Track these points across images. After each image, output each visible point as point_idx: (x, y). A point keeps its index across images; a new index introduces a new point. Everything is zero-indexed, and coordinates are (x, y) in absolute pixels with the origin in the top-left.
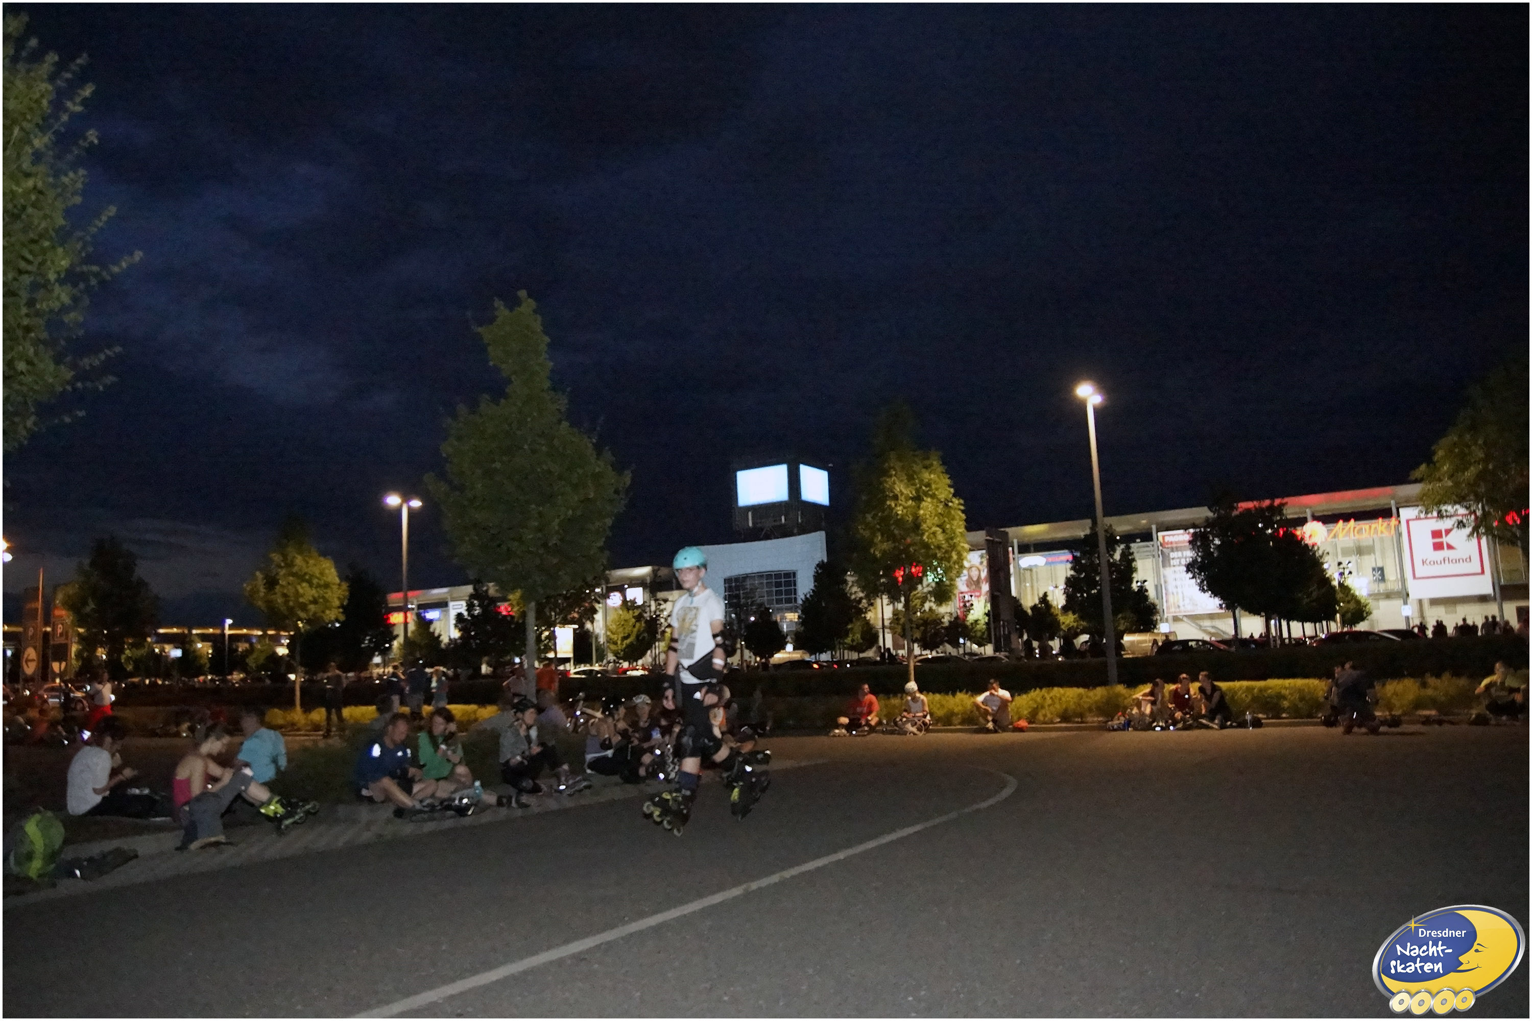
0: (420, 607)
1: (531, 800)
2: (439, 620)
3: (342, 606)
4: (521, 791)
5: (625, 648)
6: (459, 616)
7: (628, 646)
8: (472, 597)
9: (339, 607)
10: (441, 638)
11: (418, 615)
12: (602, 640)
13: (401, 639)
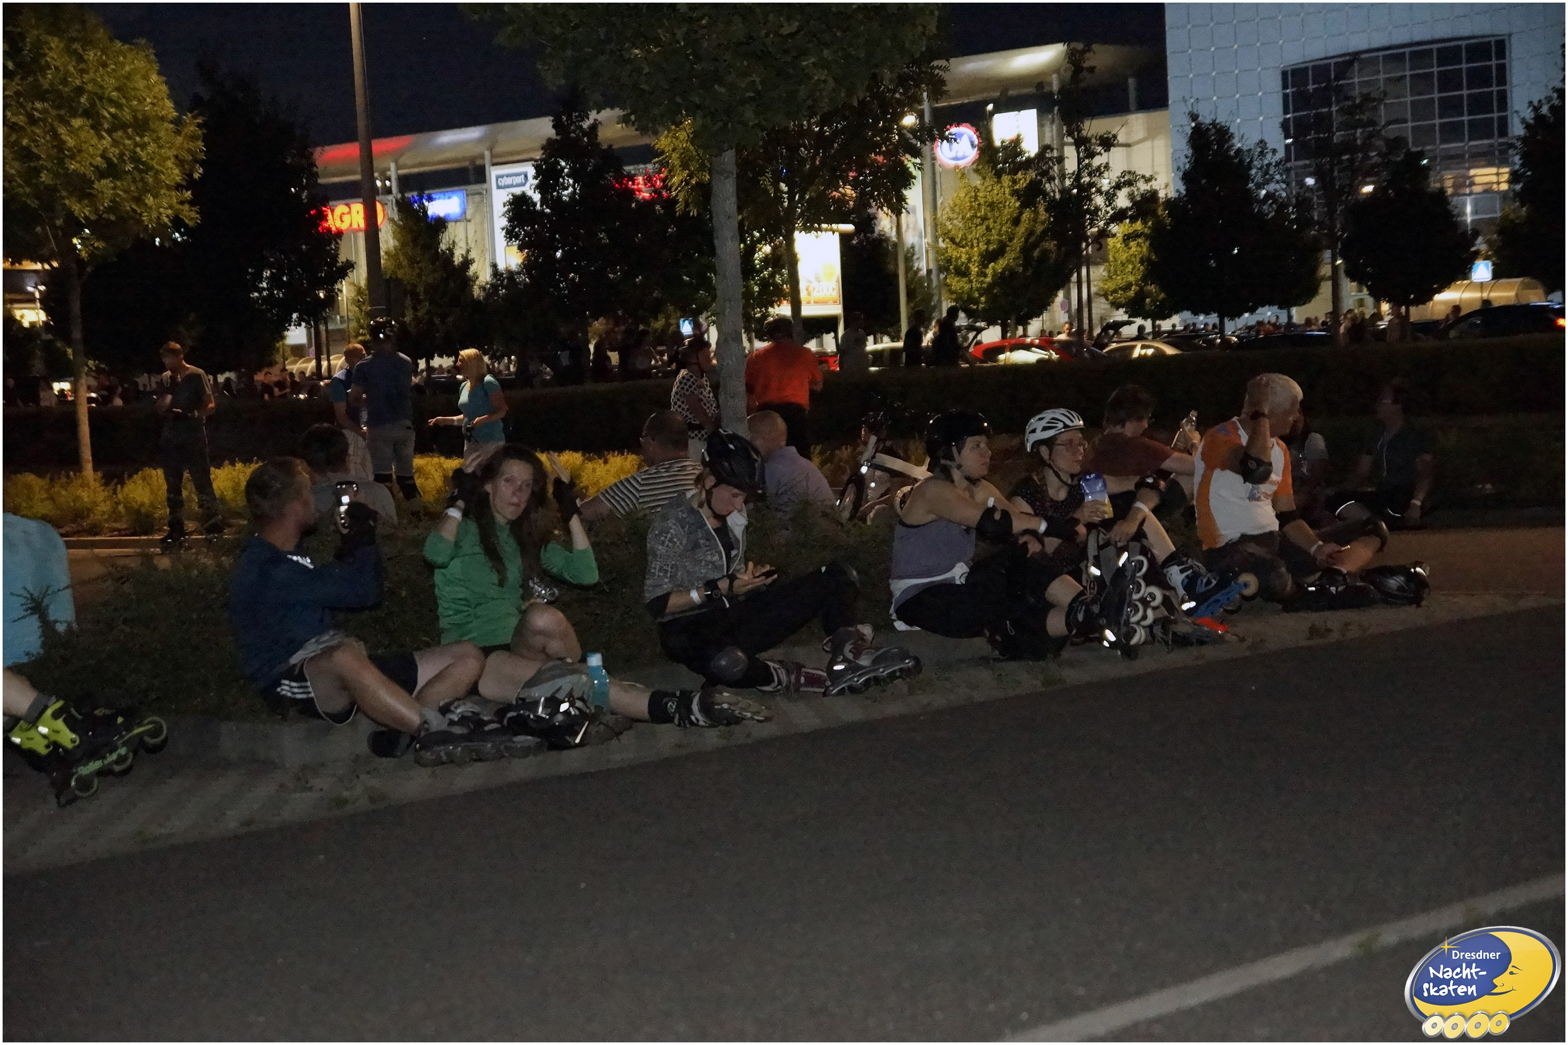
0: (405, 182)
1: (743, 703)
2: (463, 218)
3: (190, 183)
4: (714, 681)
5: (991, 286)
6: (519, 206)
7: (1002, 279)
8: (551, 148)
9: (178, 187)
10: (473, 269)
11: (404, 206)
12: (923, 265)
13: (360, 275)
